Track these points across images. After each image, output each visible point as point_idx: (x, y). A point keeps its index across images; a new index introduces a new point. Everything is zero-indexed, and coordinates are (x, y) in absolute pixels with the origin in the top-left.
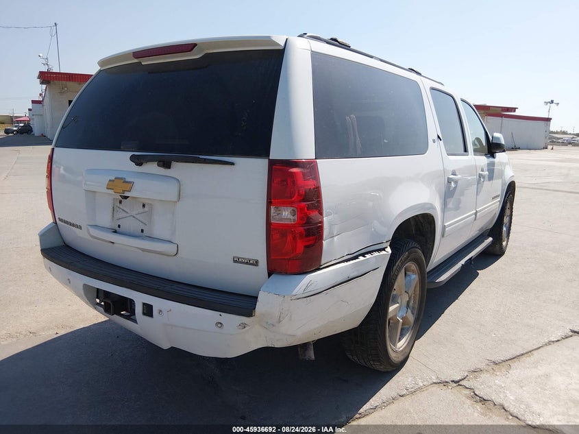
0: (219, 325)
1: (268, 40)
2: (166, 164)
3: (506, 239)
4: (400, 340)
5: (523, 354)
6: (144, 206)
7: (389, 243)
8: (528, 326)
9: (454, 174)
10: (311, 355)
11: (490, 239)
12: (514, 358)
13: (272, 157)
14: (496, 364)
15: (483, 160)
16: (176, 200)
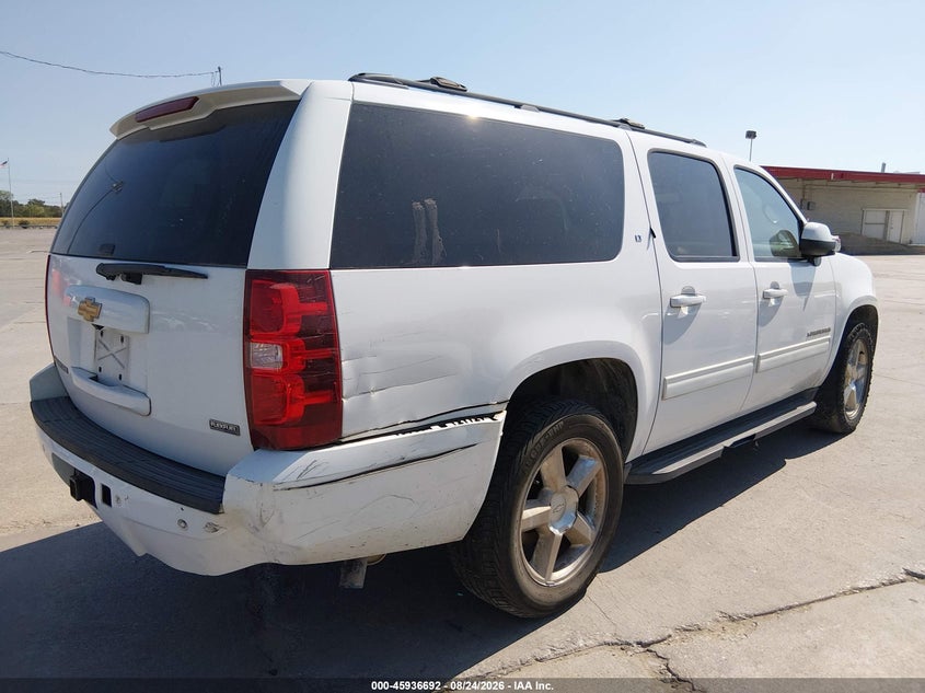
0: (183, 524)
1: (276, 88)
2: (135, 278)
3: (857, 406)
4: (558, 567)
5: (791, 607)
6: (122, 340)
7: (505, 405)
8: (829, 558)
9: (686, 293)
10: (359, 580)
11: (813, 404)
12: (771, 613)
13: (252, 265)
14: (733, 620)
15: (783, 270)
16: (143, 329)
